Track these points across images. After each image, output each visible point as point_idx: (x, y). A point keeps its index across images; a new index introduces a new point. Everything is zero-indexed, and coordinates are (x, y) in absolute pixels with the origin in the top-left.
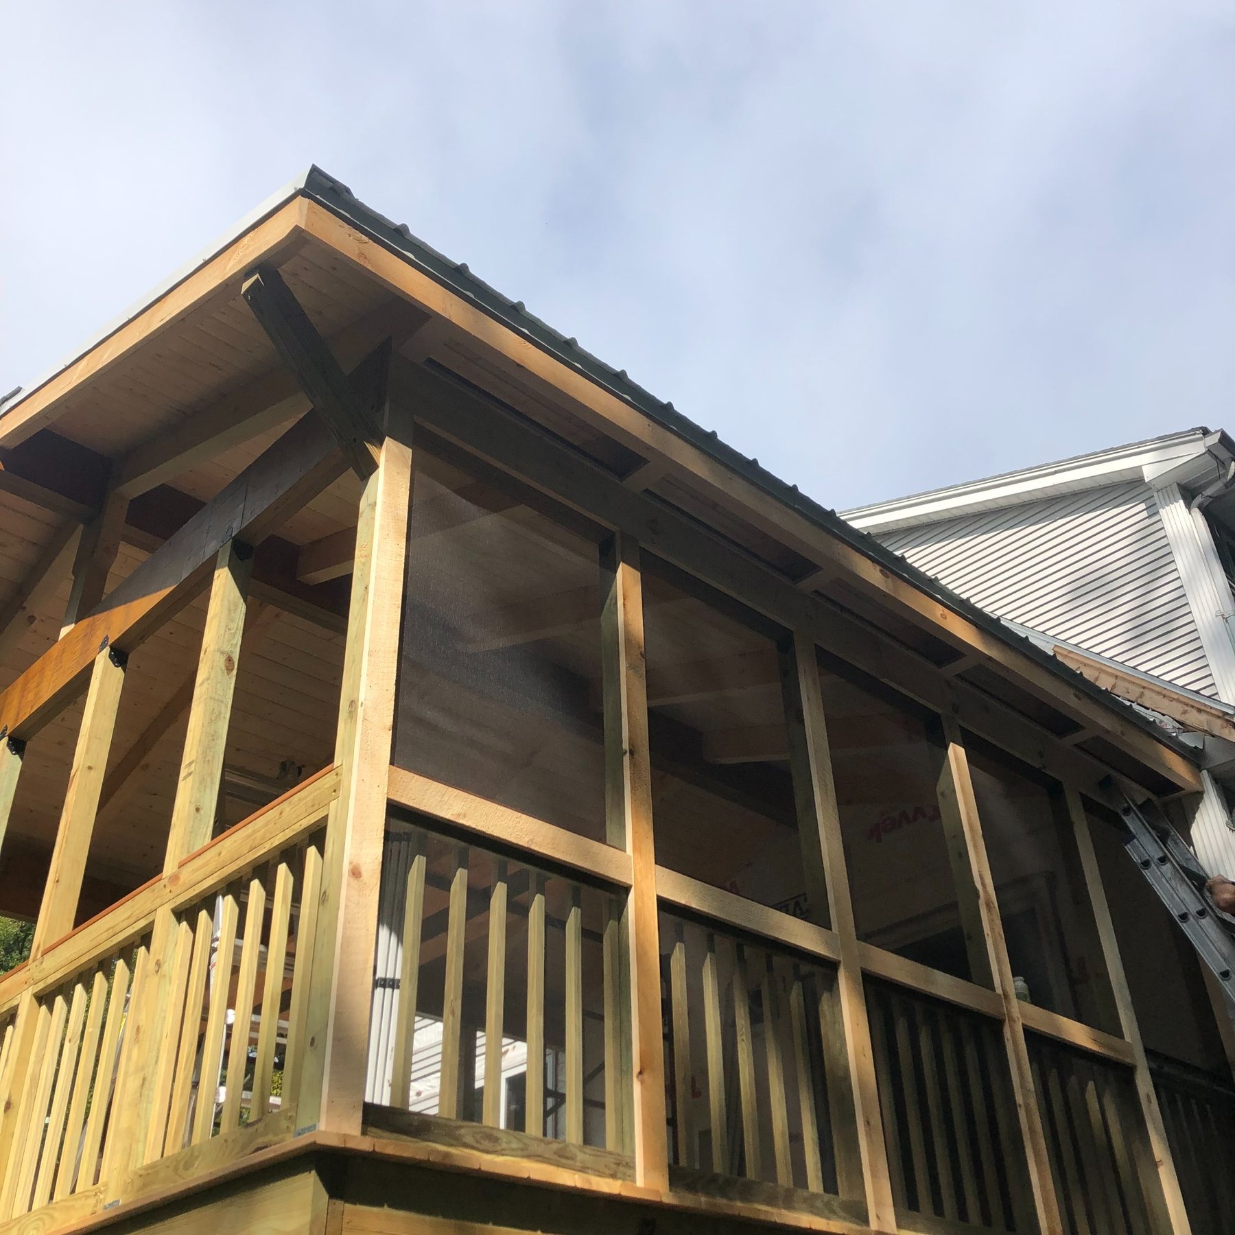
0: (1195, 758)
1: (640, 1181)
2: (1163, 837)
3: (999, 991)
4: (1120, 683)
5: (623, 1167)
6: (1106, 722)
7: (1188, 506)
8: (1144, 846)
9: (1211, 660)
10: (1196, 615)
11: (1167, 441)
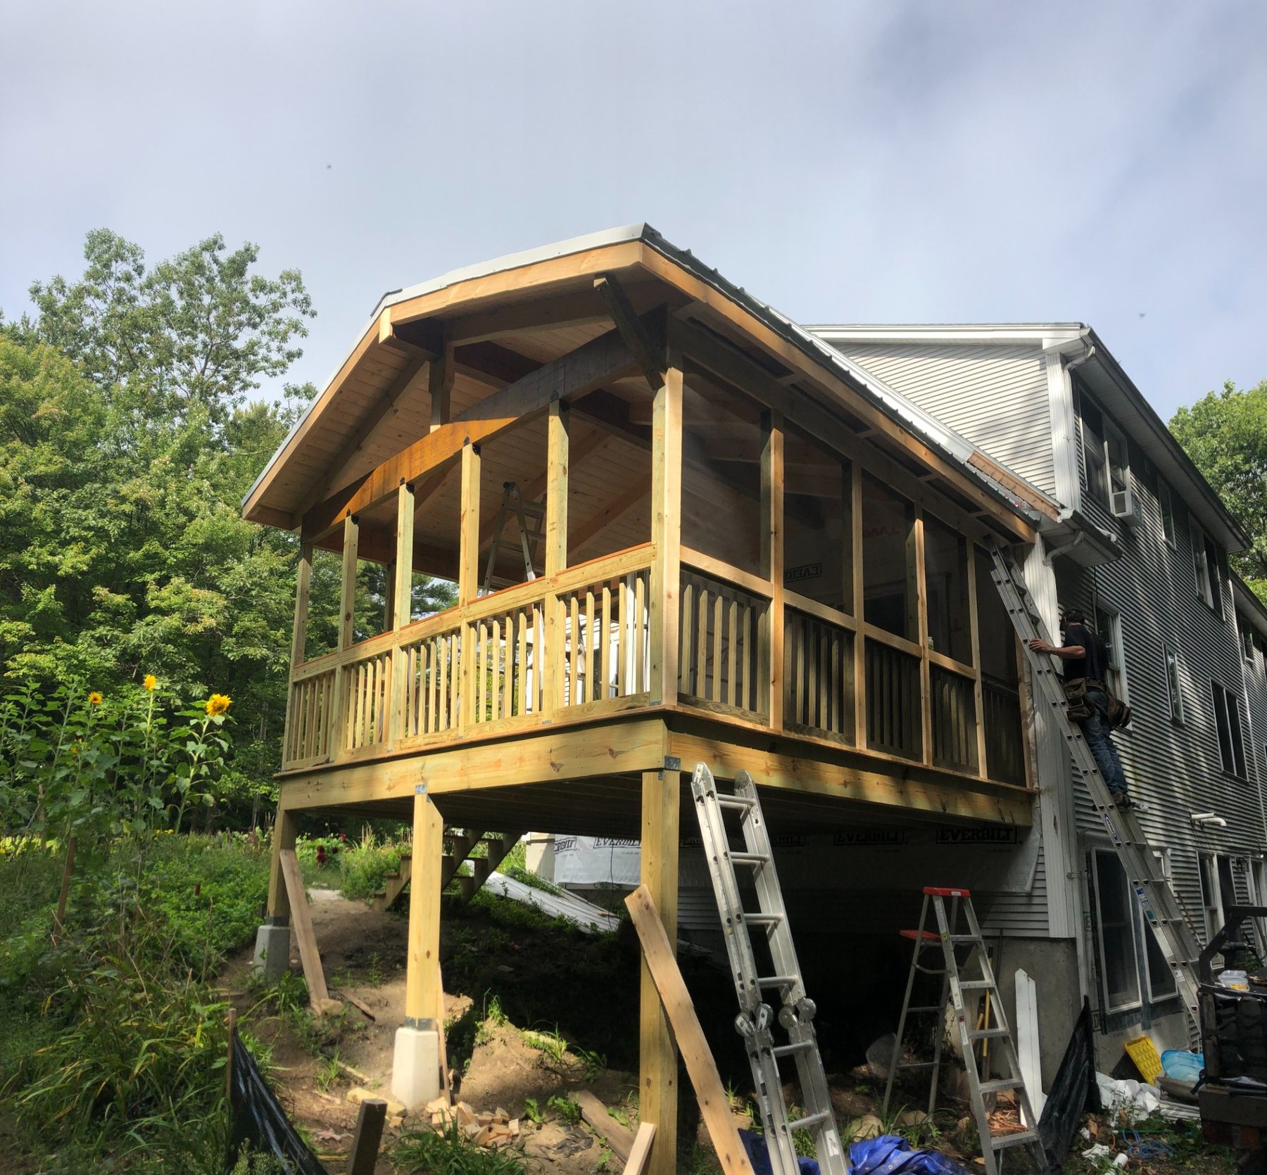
0: (1033, 525)
1: (772, 726)
2: (1009, 567)
3: (921, 645)
4: (1005, 478)
5: (765, 721)
6: (994, 508)
7: (1063, 368)
8: (999, 573)
9: (1056, 474)
10: (1053, 441)
11: (1059, 326)
